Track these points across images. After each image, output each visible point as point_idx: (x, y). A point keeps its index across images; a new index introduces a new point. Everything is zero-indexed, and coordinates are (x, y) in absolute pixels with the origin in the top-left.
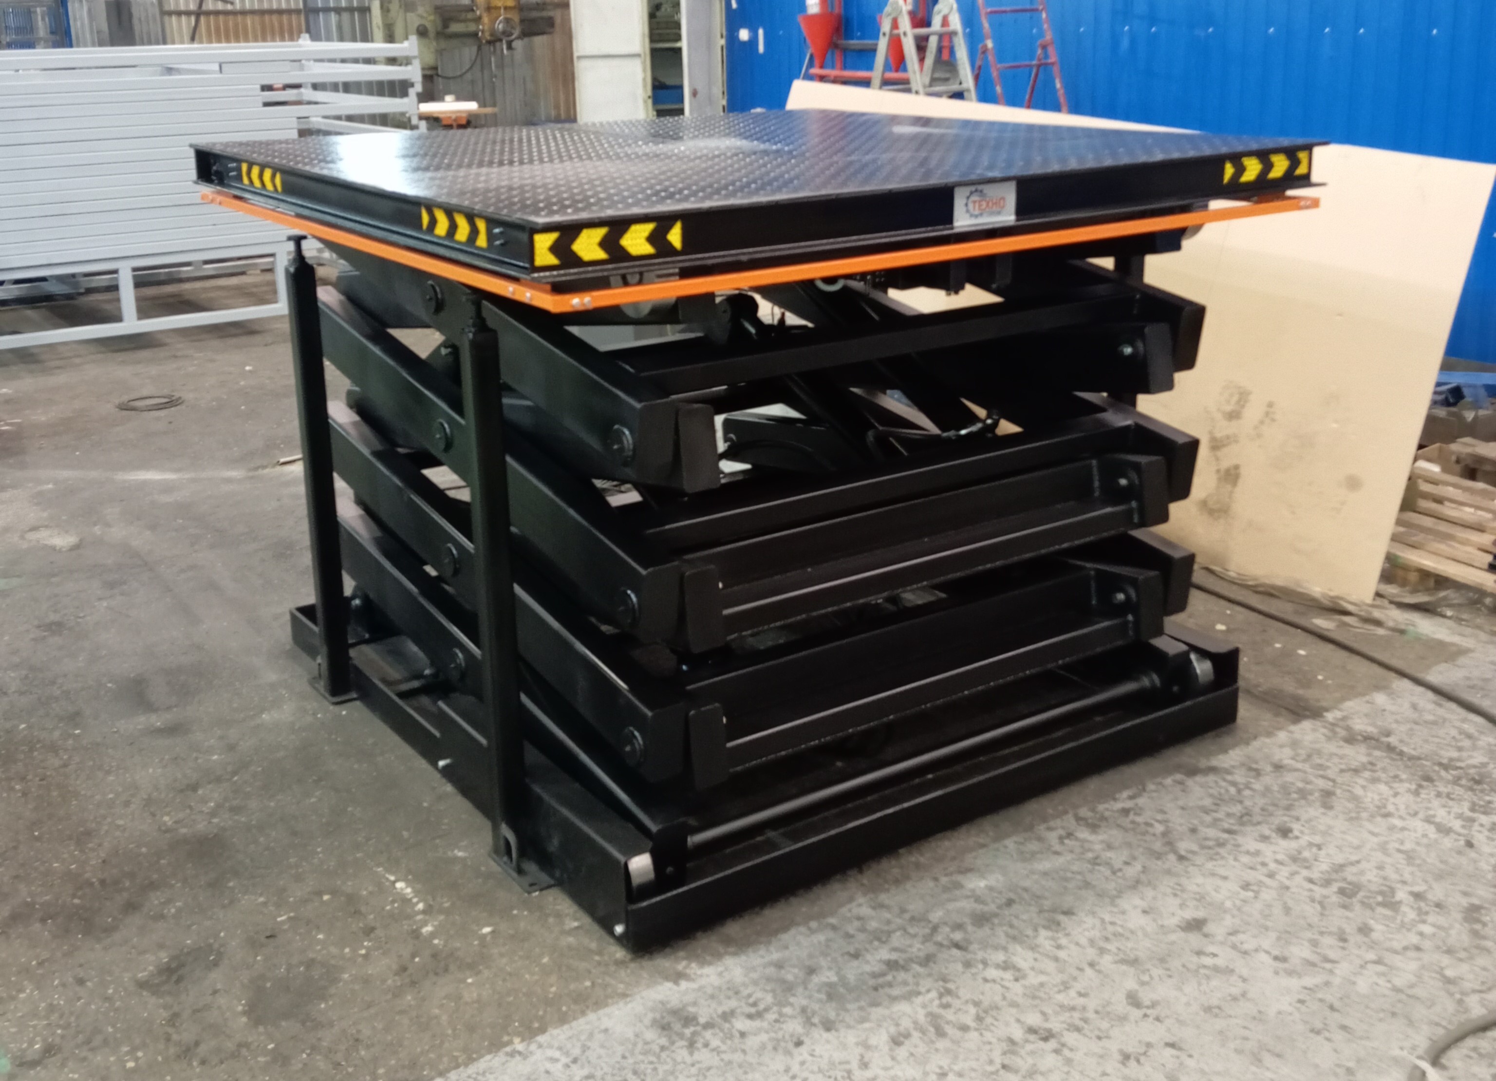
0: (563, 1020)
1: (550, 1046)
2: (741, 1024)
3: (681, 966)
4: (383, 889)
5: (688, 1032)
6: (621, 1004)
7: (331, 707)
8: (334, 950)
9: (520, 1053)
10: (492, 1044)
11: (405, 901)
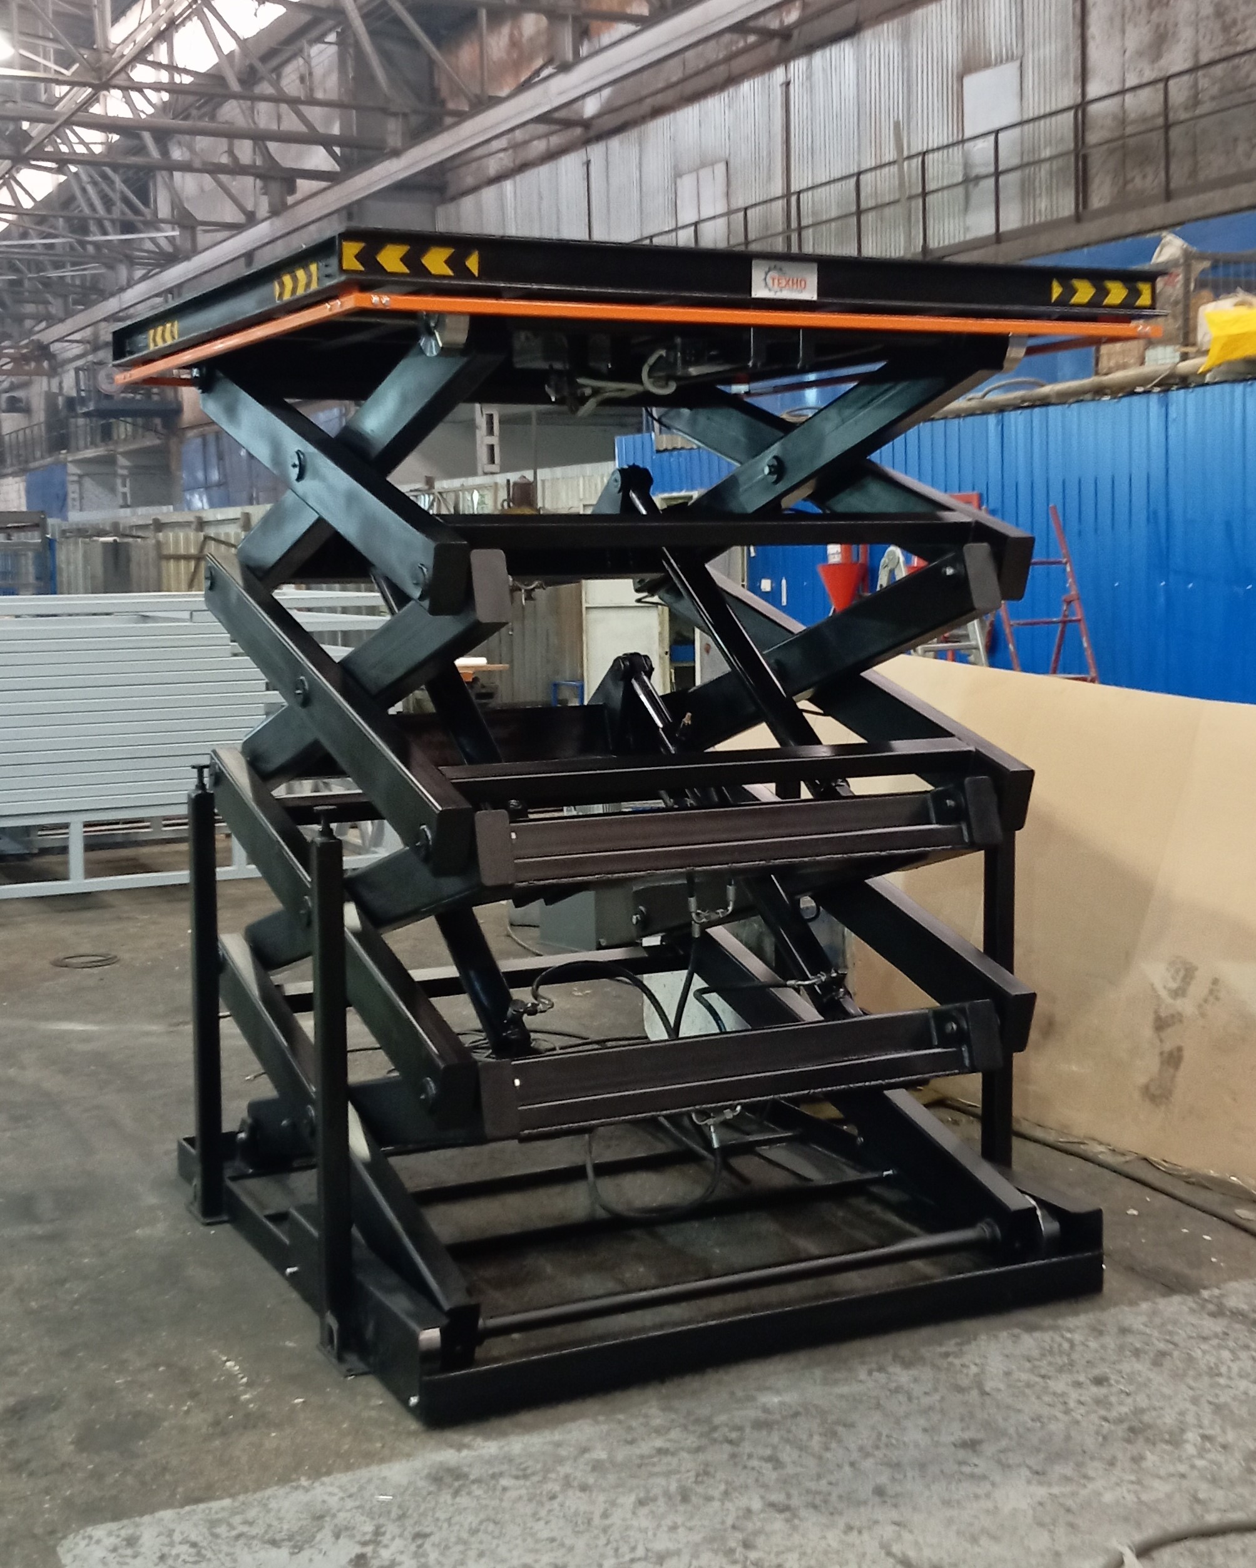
0: (349, 1468)
1: (332, 1484)
2: (504, 1482)
3: (467, 1439)
4: (212, 1365)
5: (456, 1484)
6: (404, 1462)
7: (202, 1228)
8: (160, 1406)
9: (304, 1487)
10: (279, 1480)
11: (231, 1376)
